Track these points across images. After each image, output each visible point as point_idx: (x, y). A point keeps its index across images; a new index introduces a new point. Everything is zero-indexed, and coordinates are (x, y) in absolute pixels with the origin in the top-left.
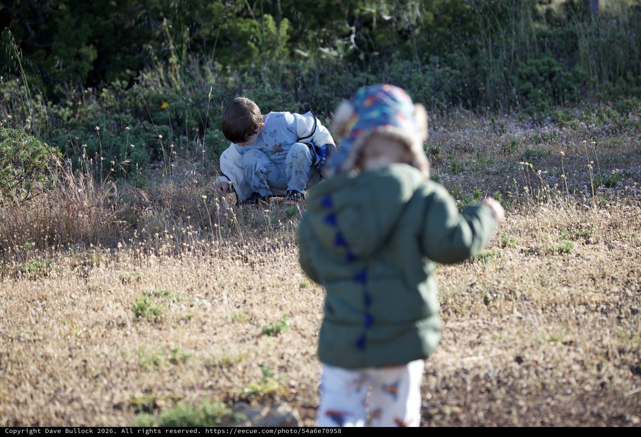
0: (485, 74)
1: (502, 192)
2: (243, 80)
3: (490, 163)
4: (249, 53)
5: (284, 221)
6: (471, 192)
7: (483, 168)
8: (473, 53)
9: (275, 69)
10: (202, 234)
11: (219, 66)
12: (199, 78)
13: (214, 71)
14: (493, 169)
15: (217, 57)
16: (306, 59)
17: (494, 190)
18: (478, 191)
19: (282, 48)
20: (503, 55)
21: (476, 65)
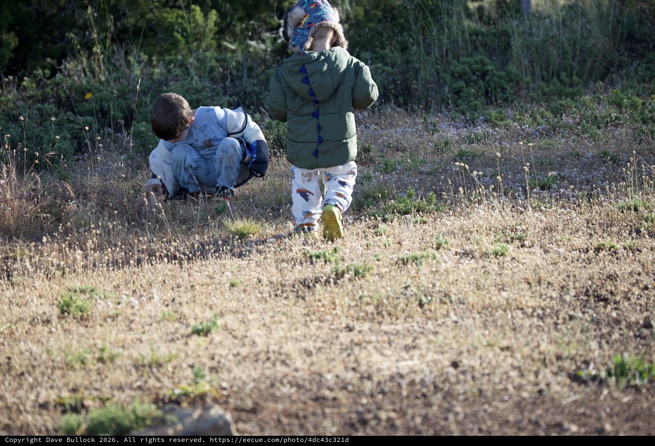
0: (417, 72)
1: (435, 192)
2: (169, 71)
3: (423, 162)
4: (175, 44)
5: (213, 217)
6: (405, 192)
7: (416, 168)
8: (404, 49)
9: (202, 61)
10: (128, 229)
11: (144, 57)
12: (124, 68)
13: (139, 62)
14: (426, 169)
15: (143, 48)
16: (233, 51)
17: (427, 191)
18: (412, 191)
19: (209, 40)
20: (436, 52)
21: (407, 62)
